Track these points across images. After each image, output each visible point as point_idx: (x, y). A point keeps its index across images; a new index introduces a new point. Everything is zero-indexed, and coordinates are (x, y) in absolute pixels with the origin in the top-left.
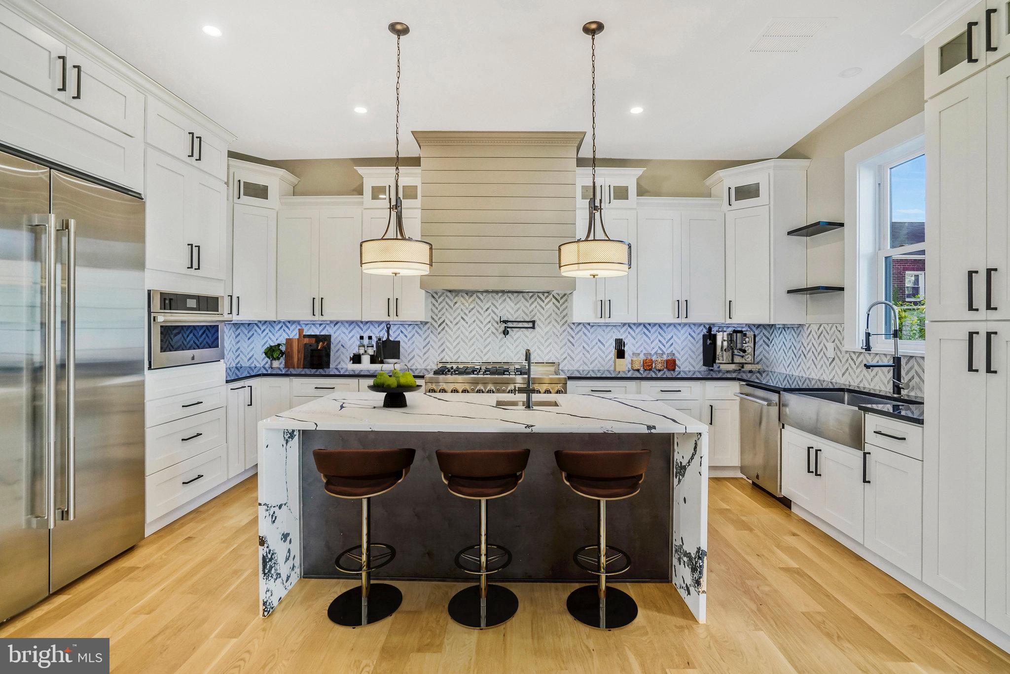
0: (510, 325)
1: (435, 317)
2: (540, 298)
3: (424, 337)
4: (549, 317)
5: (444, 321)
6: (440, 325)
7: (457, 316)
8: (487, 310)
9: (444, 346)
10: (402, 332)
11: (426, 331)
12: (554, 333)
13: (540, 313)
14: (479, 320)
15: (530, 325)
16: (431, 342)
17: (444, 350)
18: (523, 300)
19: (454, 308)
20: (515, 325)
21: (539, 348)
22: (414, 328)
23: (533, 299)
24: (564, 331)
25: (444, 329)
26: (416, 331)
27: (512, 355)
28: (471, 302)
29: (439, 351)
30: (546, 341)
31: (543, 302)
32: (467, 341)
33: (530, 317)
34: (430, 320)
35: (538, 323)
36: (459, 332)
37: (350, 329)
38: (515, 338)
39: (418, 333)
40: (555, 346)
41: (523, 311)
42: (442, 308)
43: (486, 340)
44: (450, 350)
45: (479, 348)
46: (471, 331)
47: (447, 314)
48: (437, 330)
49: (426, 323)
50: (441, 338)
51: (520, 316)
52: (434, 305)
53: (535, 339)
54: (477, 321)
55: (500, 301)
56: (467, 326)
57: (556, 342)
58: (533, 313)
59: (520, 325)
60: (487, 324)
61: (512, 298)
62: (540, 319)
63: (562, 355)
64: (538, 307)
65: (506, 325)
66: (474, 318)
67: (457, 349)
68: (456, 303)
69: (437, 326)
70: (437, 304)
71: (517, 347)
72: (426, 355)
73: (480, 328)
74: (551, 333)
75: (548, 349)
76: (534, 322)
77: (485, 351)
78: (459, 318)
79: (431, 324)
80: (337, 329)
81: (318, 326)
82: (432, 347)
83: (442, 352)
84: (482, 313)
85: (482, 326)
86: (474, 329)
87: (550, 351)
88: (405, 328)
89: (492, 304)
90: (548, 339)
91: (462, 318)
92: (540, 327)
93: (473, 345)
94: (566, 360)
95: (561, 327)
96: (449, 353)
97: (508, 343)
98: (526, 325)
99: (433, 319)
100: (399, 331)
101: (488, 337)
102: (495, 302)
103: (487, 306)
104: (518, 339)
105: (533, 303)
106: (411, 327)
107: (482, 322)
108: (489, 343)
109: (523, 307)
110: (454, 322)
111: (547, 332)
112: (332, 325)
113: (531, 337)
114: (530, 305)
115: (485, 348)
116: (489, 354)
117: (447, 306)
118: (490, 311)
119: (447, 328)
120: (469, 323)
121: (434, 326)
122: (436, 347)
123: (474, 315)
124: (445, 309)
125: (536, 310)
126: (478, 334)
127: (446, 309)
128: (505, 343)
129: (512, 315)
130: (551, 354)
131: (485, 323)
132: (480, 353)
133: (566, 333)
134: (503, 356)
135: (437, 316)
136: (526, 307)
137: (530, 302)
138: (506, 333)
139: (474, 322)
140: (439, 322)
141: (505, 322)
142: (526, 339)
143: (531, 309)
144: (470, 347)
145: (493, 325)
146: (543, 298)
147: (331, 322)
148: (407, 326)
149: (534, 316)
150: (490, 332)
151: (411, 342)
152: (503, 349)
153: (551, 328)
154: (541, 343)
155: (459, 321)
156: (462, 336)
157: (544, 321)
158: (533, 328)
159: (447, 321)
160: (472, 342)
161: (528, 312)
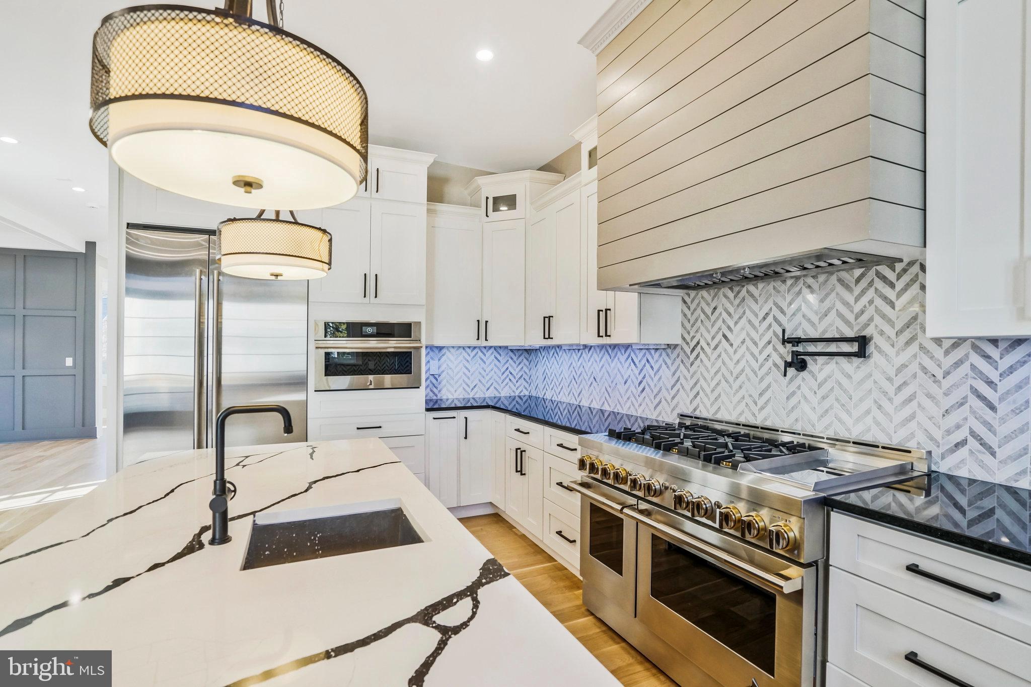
0: (811, 348)
1: (686, 336)
2: (884, 279)
3: (673, 369)
4: (908, 326)
5: (698, 343)
6: (693, 349)
7: (717, 333)
8: (764, 318)
9: (698, 388)
10: (648, 361)
11: (675, 360)
12: (924, 369)
13: (884, 316)
14: (752, 339)
15: (855, 348)
16: (682, 380)
17: (698, 393)
18: (839, 288)
19: (713, 318)
20: (820, 347)
21: (880, 407)
22: (661, 355)
23: (864, 283)
24: (958, 364)
25: (698, 356)
26: (664, 361)
27: (814, 417)
28: (738, 306)
29: (692, 395)
30: (899, 389)
31: (892, 285)
32: (731, 380)
33: (856, 328)
34: (679, 341)
35: (877, 340)
36: (719, 363)
37: (601, 356)
38: (821, 377)
39: (666, 364)
40: (927, 403)
41: (840, 315)
42: (697, 320)
43: (762, 379)
44: (707, 395)
45: (750, 396)
46: (738, 361)
47: (702, 329)
48: (689, 358)
49: (676, 346)
50: (695, 373)
51: (833, 326)
52: (685, 315)
53: (869, 384)
54: (749, 342)
55: (789, 298)
56: (731, 350)
57: (929, 396)
58: (864, 318)
59: (833, 348)
60: (765, 347)
61: (815, 286)
62: (882, 333)
63: (949, 432)
64: (879, 302)
65: (795, 349)
66: (743, 335)
67: (716, 394)
68: (715, 308)
69: (688, 351)
70: (688, 313)
71: (824, 398)
72: (675, 401)
73: (752, 354)
74: (914, 367)
75: (907, 411)
76: (863, 342)
77: (761, 403)
78: (720, 336)
79: (682, 349)
80: (591, 357)
81: (577, 351)
82: (683, 387)
83: (695, 397)
84: (757, 324)
85: (756, 352)
86: (743, 356)
87: (913, 417)
88: (651, 354)
89: (776, 304)
90: (905, 383)
91: (725, 336)
92: (880, 351)
93: (740, 387)
94: (963, 452)
95: (947, 353)
96: (705, 400)
97: (805, 389)
98: (846, 348)
99: (684, 339)
100: (644, 360)
101: (767, 374)
102: (779, 300)
103: (765, 310)
104: (825, 380)
105: (863, 292)
106: (658, 353)
107: (755, 344)
108: (769, 386)
109: (839, 306)
110: (713, 345)
111: (904, 366)
112: (587, 350)
113: (858, 376)
114: (857, 299)
115: (761, 395)
116: (768, 409)
117: (703, 316)
118: (770, 319)
119: (702, 355)
120: (735, 346)
121: (685, 352)
122: (688, 388)
123: (743, 329)
124: (699, 321)
125: (871, 311)
126: (750, 366)
127: (702, 321)
128: (799, 387)
129: (813, 324)
130: (913, 425)
131: (761, 344)
132: (751, 404)
133: (965, 368)
134: (793, 416)
135: (689, 333)
136: (846, 304)
137: (857, 290)
138: (799, 363)
139: (743, 342)
140: (692, 344)
141: (797, 341)
142: (844, 381)
143: (857, 308)
144: (737, 391)
145: (775, 349)
146: (891, 276)
147: (585, 346)
148: (653, 352)
149: (867, 325)
150: (770, 363)
151: (657, 377)
152: (793, 401)
153: (915, 356)
154: (885, 393)
155: (720, 342)
156: (723, 369)
157: (893, 336)
158: (861, 353)
159: (703, 343)
160: (738, 382)
161: (851, 317)
